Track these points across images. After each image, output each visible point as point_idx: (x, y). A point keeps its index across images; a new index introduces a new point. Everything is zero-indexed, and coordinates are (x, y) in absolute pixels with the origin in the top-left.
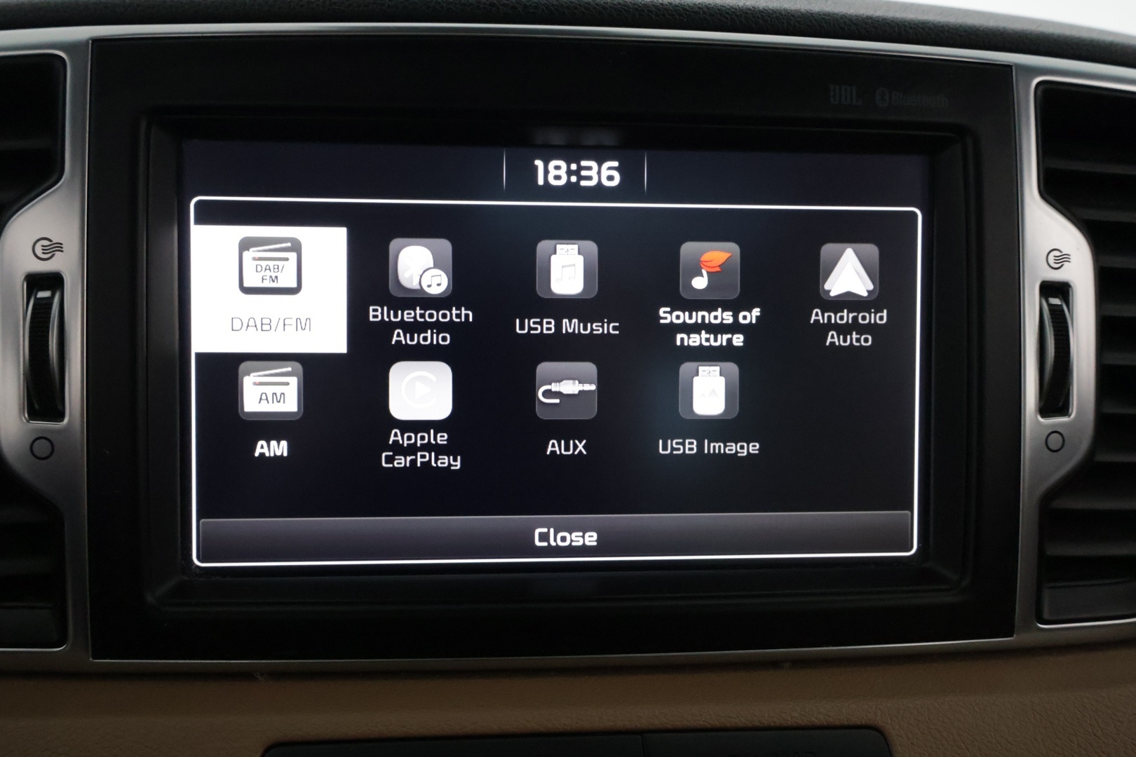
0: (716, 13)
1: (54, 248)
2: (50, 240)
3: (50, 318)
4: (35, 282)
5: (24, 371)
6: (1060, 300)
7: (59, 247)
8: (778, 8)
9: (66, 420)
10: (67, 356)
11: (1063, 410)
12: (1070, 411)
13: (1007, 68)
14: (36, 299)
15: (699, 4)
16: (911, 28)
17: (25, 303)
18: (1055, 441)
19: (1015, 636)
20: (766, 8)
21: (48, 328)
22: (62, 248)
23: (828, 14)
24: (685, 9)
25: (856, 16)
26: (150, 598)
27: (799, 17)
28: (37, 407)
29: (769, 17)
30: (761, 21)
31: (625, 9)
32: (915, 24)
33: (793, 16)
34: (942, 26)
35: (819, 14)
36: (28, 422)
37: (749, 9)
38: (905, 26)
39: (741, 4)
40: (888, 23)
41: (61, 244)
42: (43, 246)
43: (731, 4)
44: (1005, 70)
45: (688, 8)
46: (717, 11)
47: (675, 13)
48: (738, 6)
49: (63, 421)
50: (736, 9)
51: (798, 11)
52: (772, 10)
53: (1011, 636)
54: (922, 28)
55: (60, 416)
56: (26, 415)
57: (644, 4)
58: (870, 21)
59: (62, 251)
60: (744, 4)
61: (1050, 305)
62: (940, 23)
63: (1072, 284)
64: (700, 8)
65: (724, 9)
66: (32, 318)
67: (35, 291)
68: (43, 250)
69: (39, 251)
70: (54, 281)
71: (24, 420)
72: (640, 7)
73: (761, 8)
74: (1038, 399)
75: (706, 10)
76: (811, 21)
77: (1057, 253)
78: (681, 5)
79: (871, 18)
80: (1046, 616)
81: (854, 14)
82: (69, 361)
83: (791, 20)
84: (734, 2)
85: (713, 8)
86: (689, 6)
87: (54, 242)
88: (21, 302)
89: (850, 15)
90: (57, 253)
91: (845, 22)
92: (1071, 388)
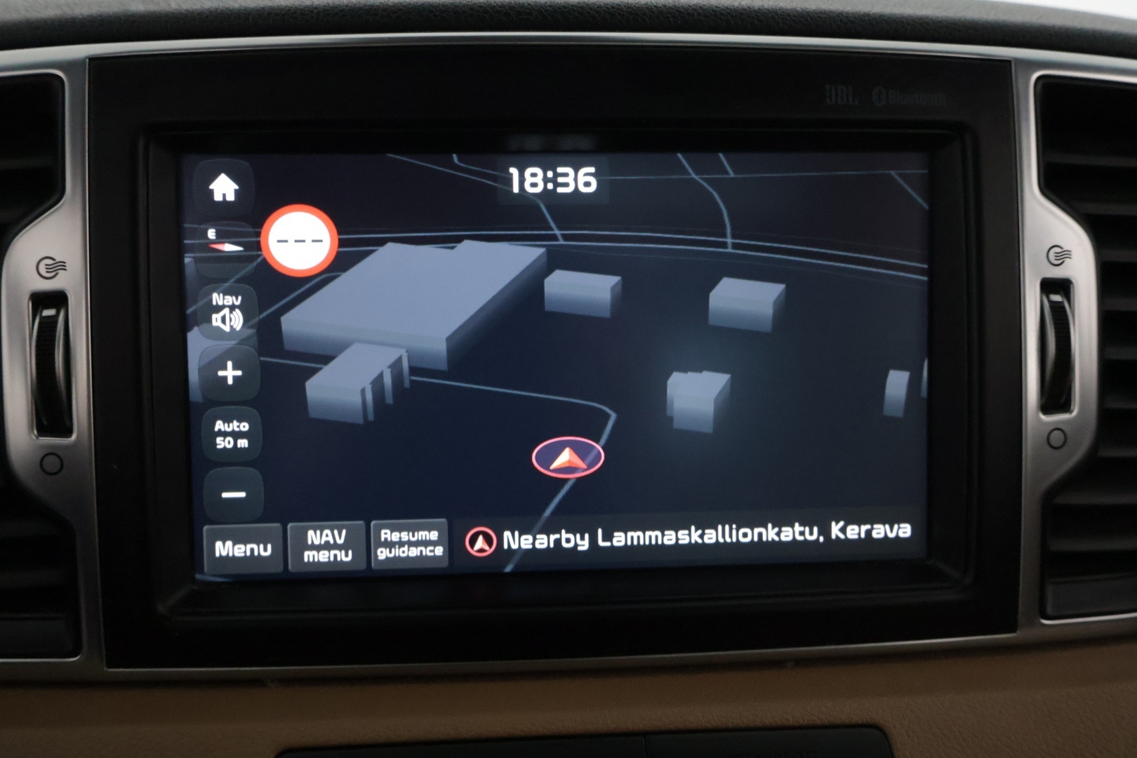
0: (711, 14)
1: (57, 267)
2: (53, 259)
3: (55, 336)
4: (41, 300)
5: (32, 389)
6: (1062, 297)
7: (62, 266)
8: (774, 7)
9: (74, 437)
10: (73, 373)
11: (1065, 407)
12: (1072, 407)
13: (1005, 64)
14: (42, 318)
15: (694, 5)
16: (908, 24)
17: (31, 322)
18: (1057, 438)
19: (1018, 632)
20: (762, 8)
21: (54, 346)
22: (65, 266)
23: (824, 12)
24: (680, 12)
25: (852, 13)
26: (161, 608)
27: (795, 16)
28: (45, 423)
29: (764, 16)
30: (756, 22)
31: (619, 14)
32: (912, 20)
33: (788, 15)
34: (940, 22)
35: (815, 12)
36: (37, 438)
37: (744, 9)
38: (903, 22)
39: (736, 4)
40: (885, 20)
41: (64, 263)
42: (46, 265)
43: (726, 5)
44: (1004, 65)
45: (682, 10)
46: (712, 12)
47: (669, 15)
48: (733, 6)
49: (70, 436)
50: (730, 9)
51: (794, 10)
52: (768, 10)
53: (1014, 631)
54: (921, 24)
55: (68, 432)
56: (36, 432)
57: (638, 7)
58: (866, 18)
59: (65, 270)
60: (740, 3)
61: (1051, 302)
62: (938, 17)
63: (1073, 280)
64: (694, 10)
65: (719, 9)
66: (38, 336)
67: (40, 309)
68: (47, 268)
69: (43, 270)
70: (58, 299)
71: (34, 437)
72: (634, 10)
73: (756, 8)
74: (1039, 395)
75: (701, 11)
76: (807, 20)
77: (1058, 250)
78: (676, 7)
79: (868, 15)
80: (1049, 611)
81: (851, 12)
82: (76, 377)
83: (787, 19)
84: (729, 2)
85: (708, 9)
86: (684, 8)
87: (58, 260)
88: (27, 322)
89: (846, 13)
90: (60, 271)
91: (841, 21)
92: (1073, 384)
